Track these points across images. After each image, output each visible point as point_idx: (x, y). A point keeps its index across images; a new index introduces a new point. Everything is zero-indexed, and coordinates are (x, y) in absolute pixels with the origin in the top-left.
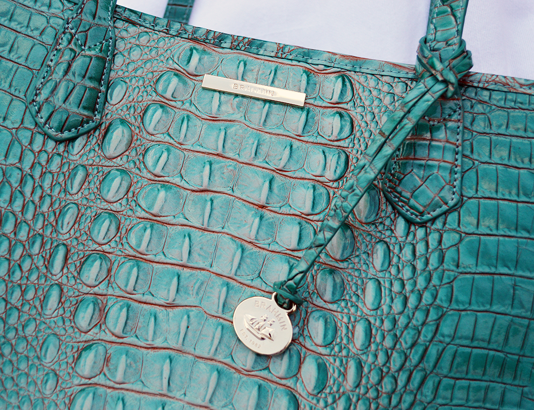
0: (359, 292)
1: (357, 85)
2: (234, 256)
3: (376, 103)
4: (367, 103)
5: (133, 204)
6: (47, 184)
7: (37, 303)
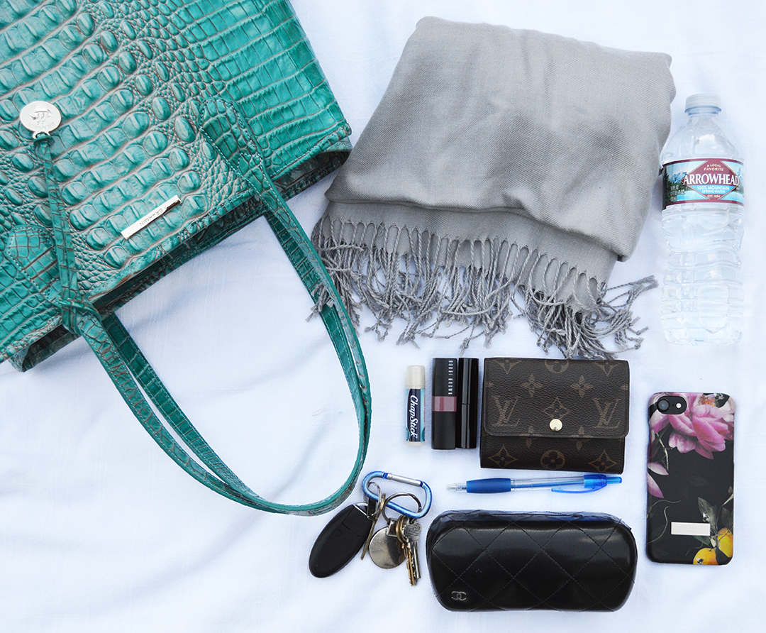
0: (6, 172)
1: (108, 268)
2: (78, 133)
3: (90, 267)
4: (94, 263)
5: (145, 108)
6: (186, 75)
7: (132, 22)
